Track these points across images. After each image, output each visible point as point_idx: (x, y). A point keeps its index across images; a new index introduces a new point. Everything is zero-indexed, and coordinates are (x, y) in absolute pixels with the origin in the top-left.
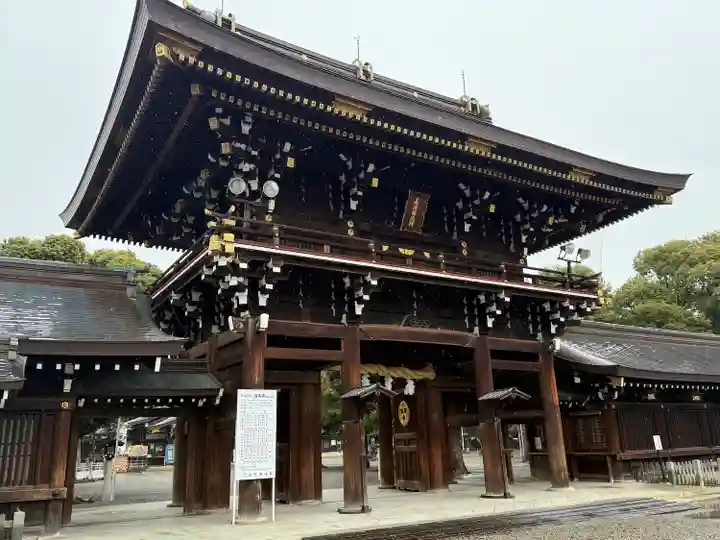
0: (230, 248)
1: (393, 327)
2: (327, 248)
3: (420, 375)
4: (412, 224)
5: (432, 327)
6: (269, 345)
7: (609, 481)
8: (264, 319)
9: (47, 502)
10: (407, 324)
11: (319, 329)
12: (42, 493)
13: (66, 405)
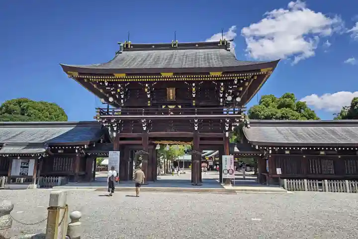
0: (98, 118)
4: (171, 98)
8: (115, 134)
11: (135, 135)
13: (77, 155)
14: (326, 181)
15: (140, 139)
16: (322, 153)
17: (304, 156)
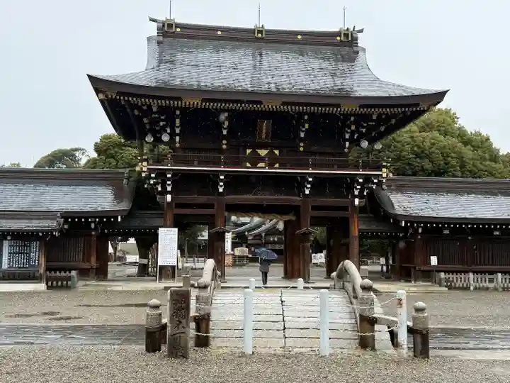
0: (145, 169)
1: (245, 196)
2: (196, 163)
3: (287, 218)
4: (264, 136)
5: (271, 195)
6: (176, 208)
7: (410, 282)
8: (169, 198)
9: (89, 269)
10: (254, 194)
11: (202, 199)
12: (86, 266)
13: (93, 233)
14: (500, 274)
15: (211, 206)
16: (497, 233)
17: (470, 238)
